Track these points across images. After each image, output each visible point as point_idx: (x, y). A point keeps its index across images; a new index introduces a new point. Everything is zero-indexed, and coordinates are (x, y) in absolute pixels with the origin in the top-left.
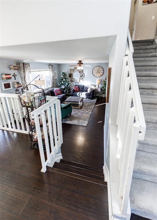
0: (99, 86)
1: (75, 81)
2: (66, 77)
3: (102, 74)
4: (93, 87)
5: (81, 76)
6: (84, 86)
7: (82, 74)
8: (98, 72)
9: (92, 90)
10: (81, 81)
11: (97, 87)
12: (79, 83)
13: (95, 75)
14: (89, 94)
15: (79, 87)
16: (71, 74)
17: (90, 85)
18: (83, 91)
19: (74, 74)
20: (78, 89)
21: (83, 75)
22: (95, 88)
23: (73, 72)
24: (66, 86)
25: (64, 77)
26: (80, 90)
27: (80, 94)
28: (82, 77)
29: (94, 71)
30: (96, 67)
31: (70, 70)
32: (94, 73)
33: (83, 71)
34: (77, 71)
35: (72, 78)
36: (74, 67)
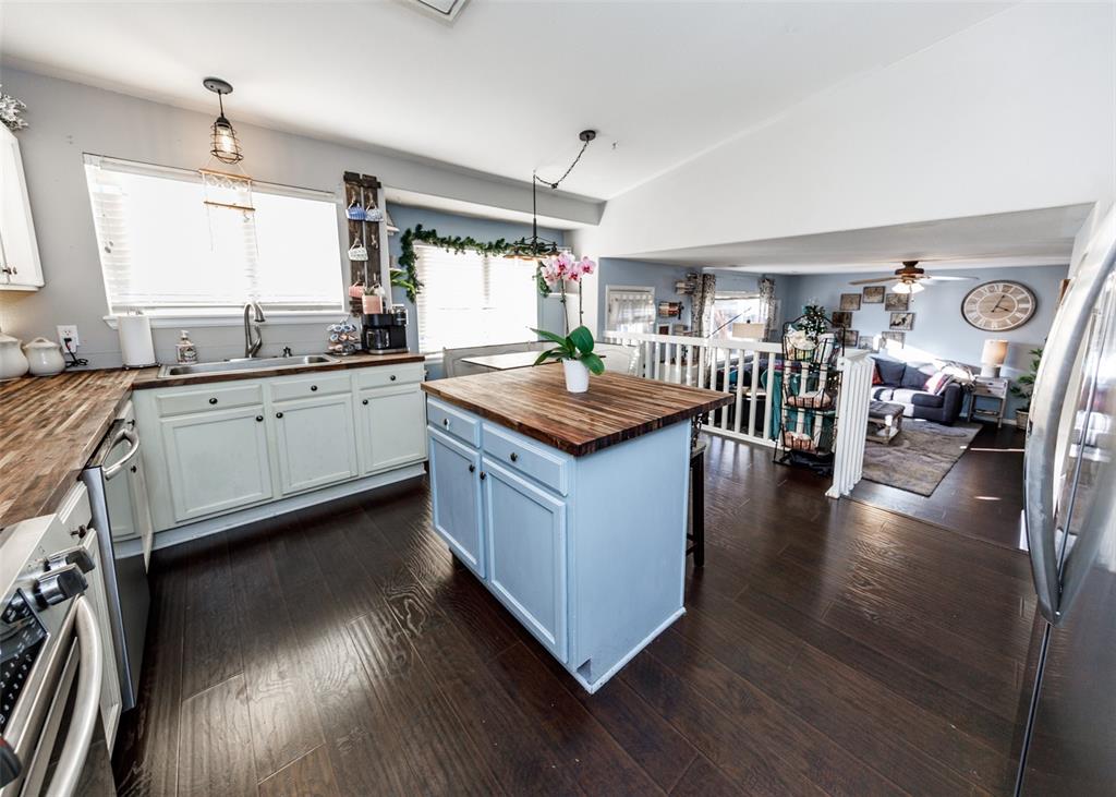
0: (997, 371)
1: (862, 343)
2: (822, 326)
3: (1024, 317)
4: (962, 376)
5: (893, 325)
6: (903, 366)
7: (904, 316)
8: (1000, 307)
9: (954, 384)
10: (893, 344)
11: (986, 374)
12: (877, 352)
13: (977, 319)
14: (936, 401)
15: (877, 365)
16: (843, 314)
17: (938, 365)
18: (901, 387)
19: (855, 314)
21: (904, 320)
22: (973, 378)
23: (855, 306)
25: (814, 322)
27: (886, 394)
28: (901, 327)
29: (974, 302)
30: (986, 287)
31: (843, 296)
32: (972, 311)
33: (907, 305)
34: (876, 301)
35: (848, 331)
36: (866, 288)
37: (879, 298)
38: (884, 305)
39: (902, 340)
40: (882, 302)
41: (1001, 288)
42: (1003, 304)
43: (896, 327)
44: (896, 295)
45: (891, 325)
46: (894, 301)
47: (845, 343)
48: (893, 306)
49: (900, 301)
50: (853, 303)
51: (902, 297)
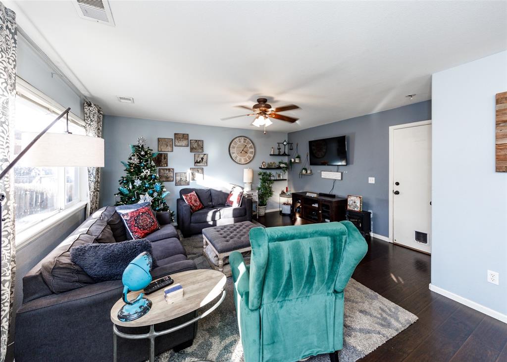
1: (177, 178)
5: (196, 162)
6: (210, 190)
7: (202, 156)
8: (244, 151)
10: (198, 176)
11: (247, 189)
13: (236, 157)
14: (243, 212)
15: (197, 194)
16: (161, 155)
19: (170, 155)
21: (202, 159)
23: (169, 149)
25: (147, 161)
27: (217, 214)
28: (201, 164)
29: (234, 148)
31: (159, 140)
32: (233, 153)
33: (202, 148)
34: (184, 145)
35: (166, 169)
36: (175, 134)
37: (184, 143)
38: (189, 147)
39: (203, 173)
40: (188, 145)
41: (243, 140)
42: (245, 149)
43: (198, 164)
44: (196, 141)
45: (195, 163)
46: (195, 145)
47: (164, 179)
48: (195, 149)
49: (199, 145)
50: (167, 146)
51: (200, 142)
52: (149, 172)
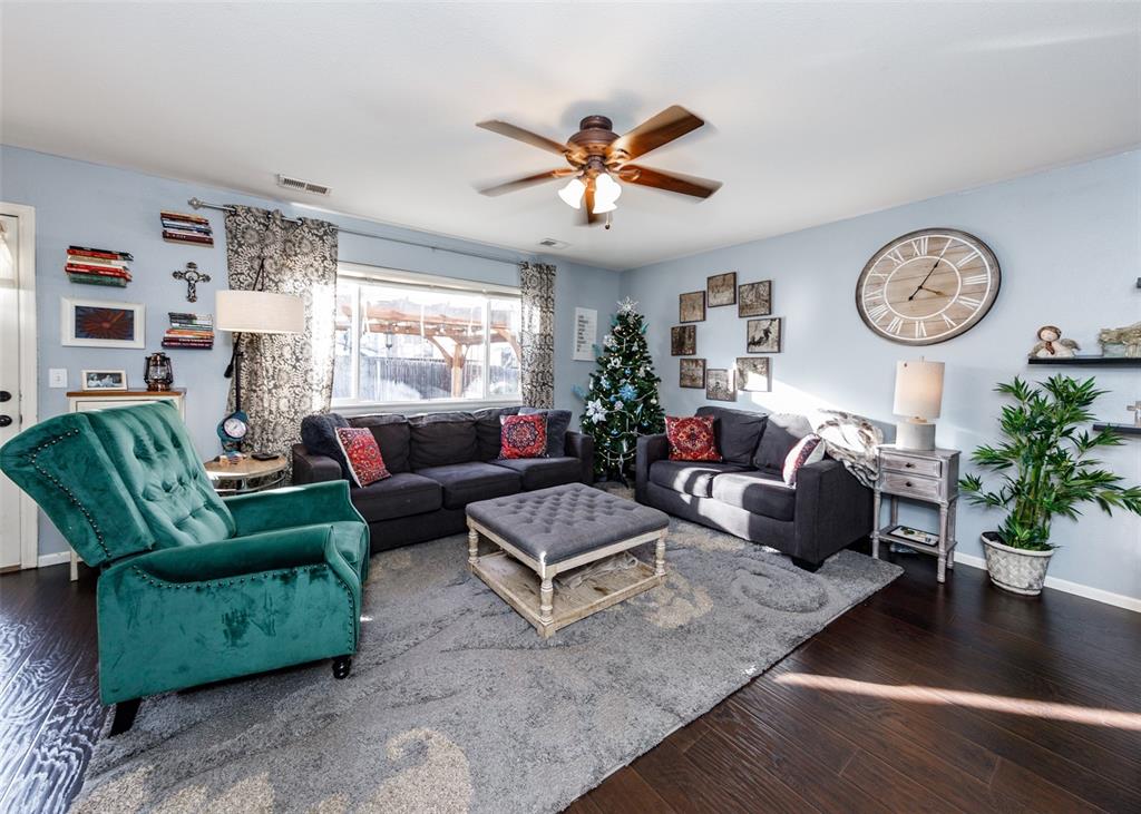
0: (929, 431)
1: (712, 382)
3: (979, 305)
5: (753, 343)
6: (765, 420)
7: (765, 325)
8: (927, 290)
10: (755, 380)
11: (906, 443)
12: (733, 398)
13: (888, 319)
14: (785, 503)
15: (717, 424)
16: (685, 330)
19: (701, 327)
20: (704, 437)
21: (767, 332)
22: (875, 451)
23: (699, 314)
24: (619, 406)
26: (719, 451)
27: (702, 481)
28: (762, 348)
29: (879, 284)
30: (896, 249)
31: (682, 298)
32: (875, 304)
33: (769, 301)
34: (725, 300)
35: (692, 361)
36: (709, 279)
37: (727, 295)
38: (737, 307)
39: (768, 373)
40: (735, 303)
41: (925, 247)
42: (933, 282)
43: (757, 349)
44: (753, 285)
45: (749, 344)
46: (750, 298)
47: (688, 383)
48: (750, 307)
49: (758, 296)
50: (694, 308)
51: (761, 288)
52: (619, 363)
